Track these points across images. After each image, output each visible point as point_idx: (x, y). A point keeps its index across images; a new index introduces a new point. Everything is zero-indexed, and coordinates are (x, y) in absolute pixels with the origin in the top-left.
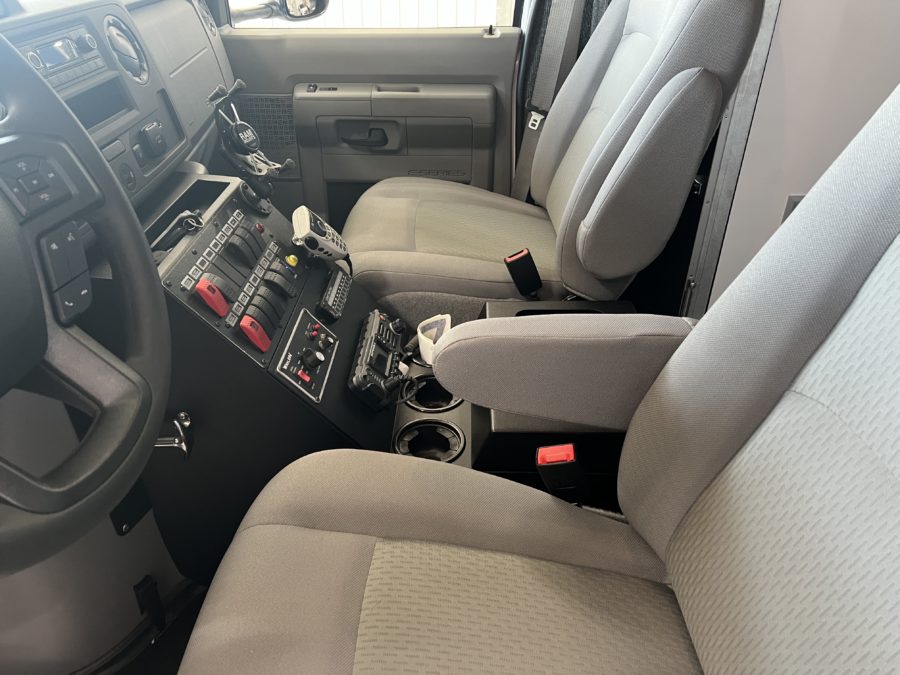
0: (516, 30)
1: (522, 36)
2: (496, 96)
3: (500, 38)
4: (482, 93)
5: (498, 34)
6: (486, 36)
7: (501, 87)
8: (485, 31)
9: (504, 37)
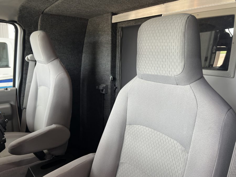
0: (14, 88)
1: (17, 89)
2: (11, 105)
3: (10, 91)
4: (7, 106)
5: (9, 89)
6: (6, 91)
7: (12, 103)
8: (5, 89)
9: (11, 90)
